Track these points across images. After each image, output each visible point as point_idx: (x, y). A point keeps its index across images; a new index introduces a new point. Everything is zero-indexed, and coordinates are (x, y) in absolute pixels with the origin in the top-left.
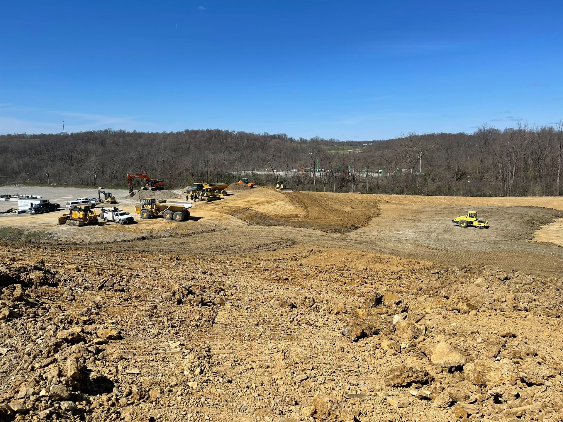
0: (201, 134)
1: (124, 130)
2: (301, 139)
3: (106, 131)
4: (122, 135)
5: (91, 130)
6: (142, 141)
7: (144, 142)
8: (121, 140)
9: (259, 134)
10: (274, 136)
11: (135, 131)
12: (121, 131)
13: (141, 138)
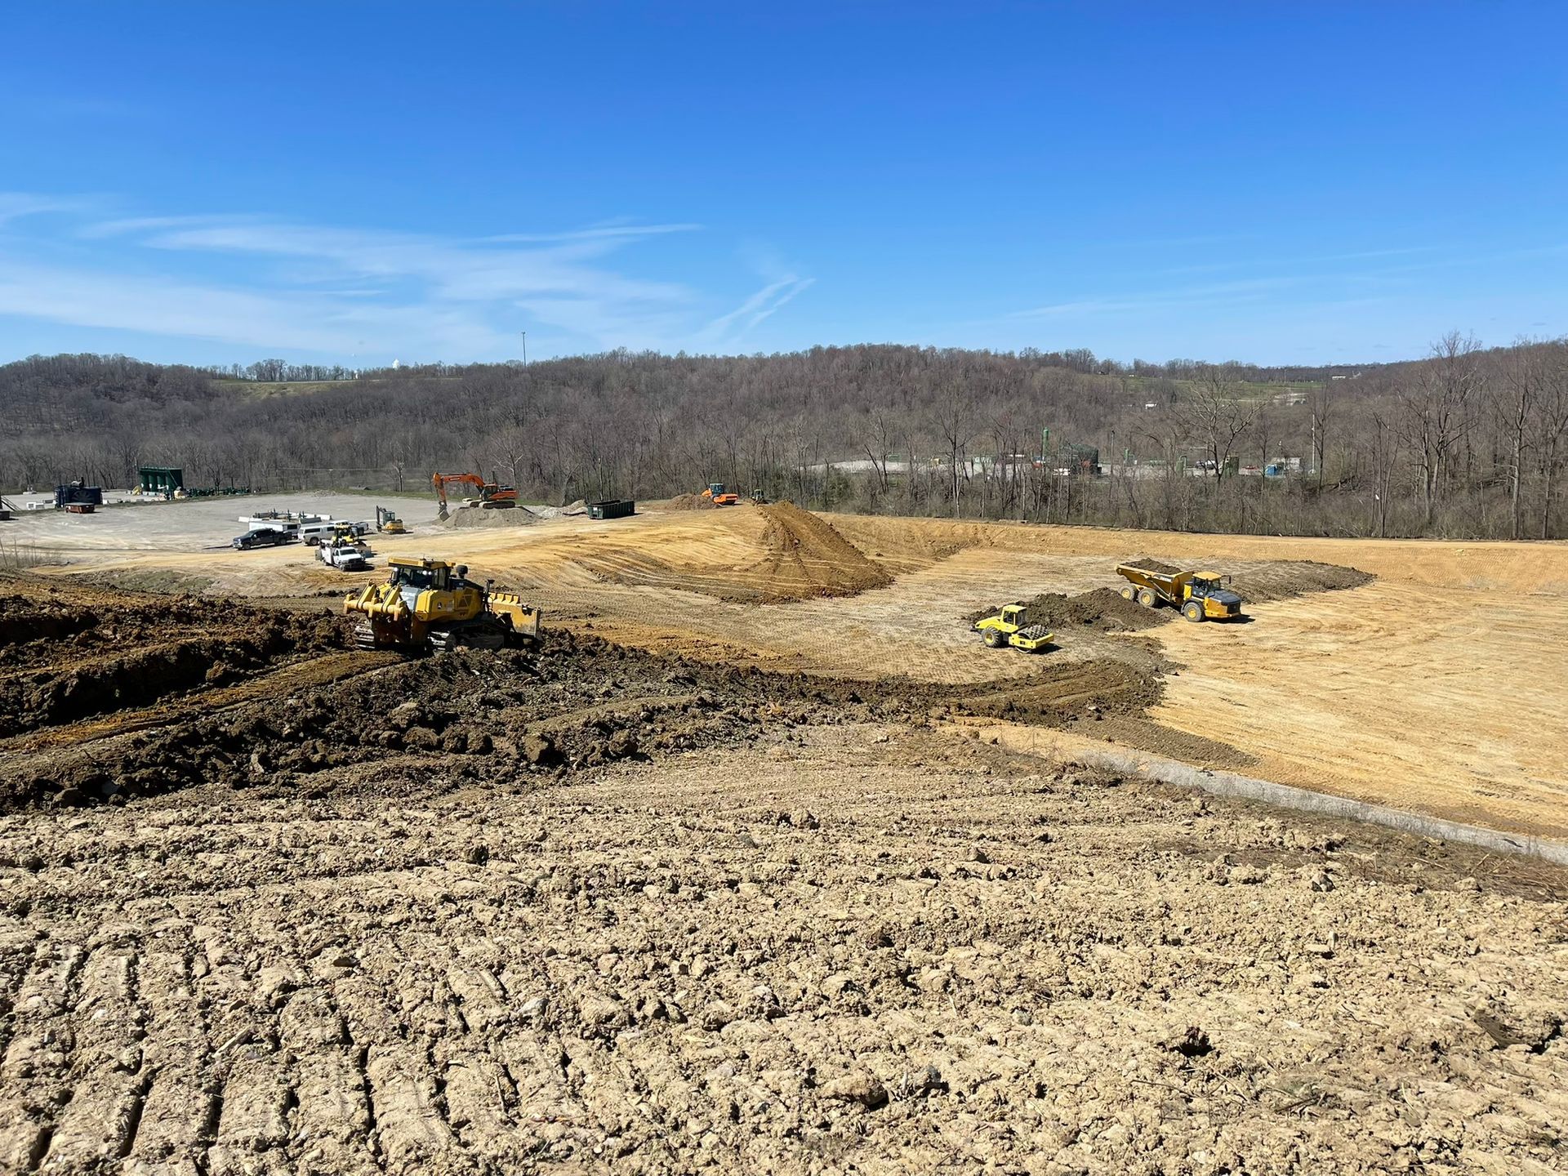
0: (842, 358)
1: (655, 351)
2: (1137, 363)
3: (614, 355)
4: (649, 363)
5: (579, 354)
6: (694, 378)
7: (700, 381)
8: (644, 376)
9: (1011, 354)
10: (1055, 356)
11: (682, 353)
12: (648, 353)
13: (693, 370)
